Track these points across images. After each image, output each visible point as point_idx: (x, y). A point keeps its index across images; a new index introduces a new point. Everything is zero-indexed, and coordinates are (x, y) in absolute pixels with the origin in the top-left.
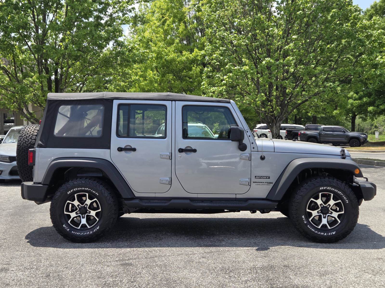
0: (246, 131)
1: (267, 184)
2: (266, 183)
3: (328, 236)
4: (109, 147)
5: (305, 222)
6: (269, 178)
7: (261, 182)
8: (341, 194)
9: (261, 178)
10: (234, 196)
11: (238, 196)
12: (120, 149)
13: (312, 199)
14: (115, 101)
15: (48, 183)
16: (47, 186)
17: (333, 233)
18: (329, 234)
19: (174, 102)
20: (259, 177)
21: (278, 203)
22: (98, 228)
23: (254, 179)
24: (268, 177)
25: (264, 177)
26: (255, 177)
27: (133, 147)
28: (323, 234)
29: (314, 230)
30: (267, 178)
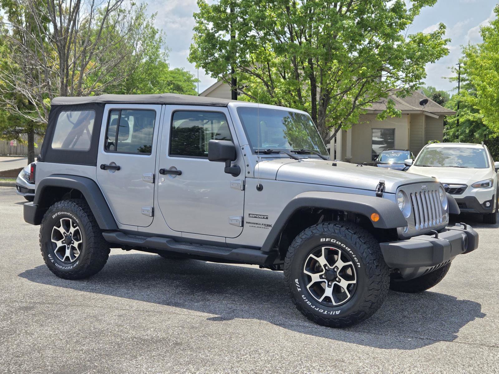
0: (241, 148)
1: (263, 226)
2: (262, 224)
3: (328, 315)
5: (299, 289)
7: (257, 224)
8: (351, 252)
9: (256, 217)
10: (222, 240)
11: (229, 241)
13: (311, 255)
17: (337, 312)
18: (331, 314)
19: (164, 106)
20: (254, 216)
21: (267, 256)
23: (247, 219)
25: (261, 217)
26: (249, 214)
28: (322, 311)
29: (310, 304)
30: (264, 218)
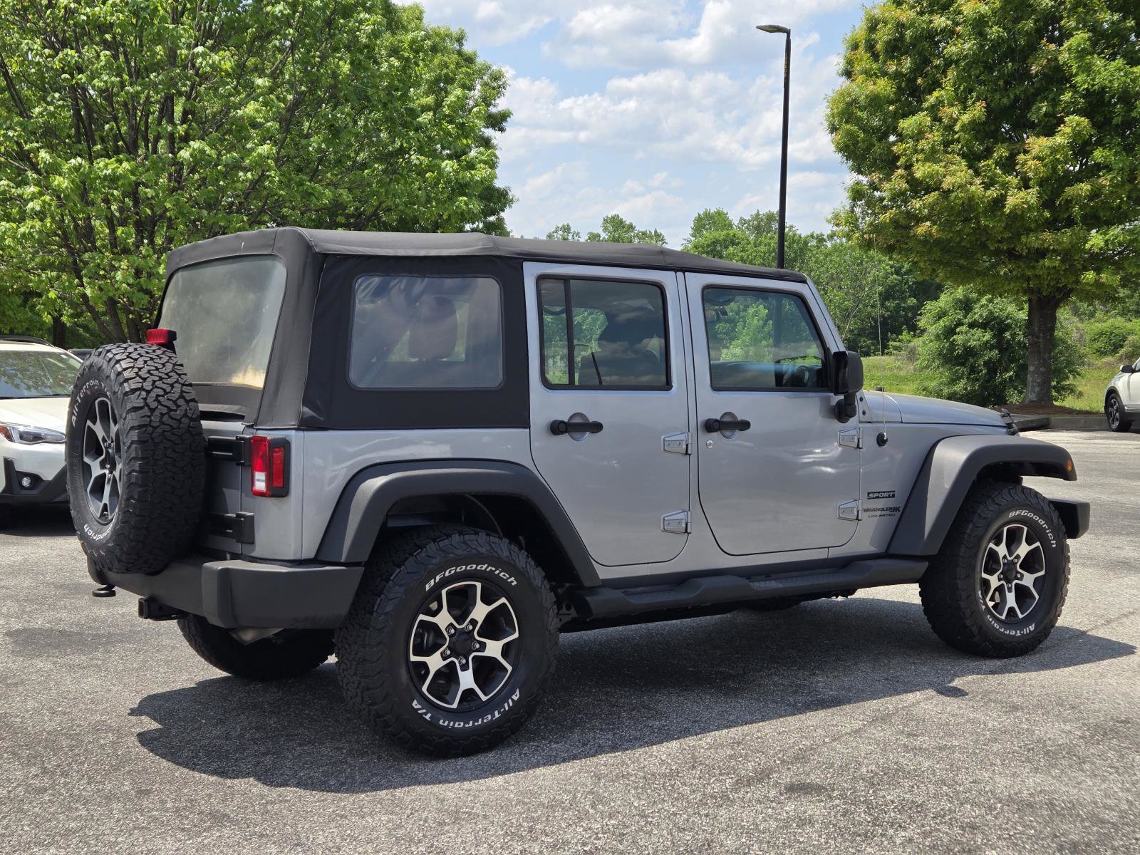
4: (523, 422)
6: (893, 496)
12: (557, 428)
14: (526, 265)
15: (364, 557)
16: (362, 569)
20: (875, 496)
22: (515, 698)
24: (891, 494)
25: (885, 495)
27: (592, 419)
30: (889, 496)
